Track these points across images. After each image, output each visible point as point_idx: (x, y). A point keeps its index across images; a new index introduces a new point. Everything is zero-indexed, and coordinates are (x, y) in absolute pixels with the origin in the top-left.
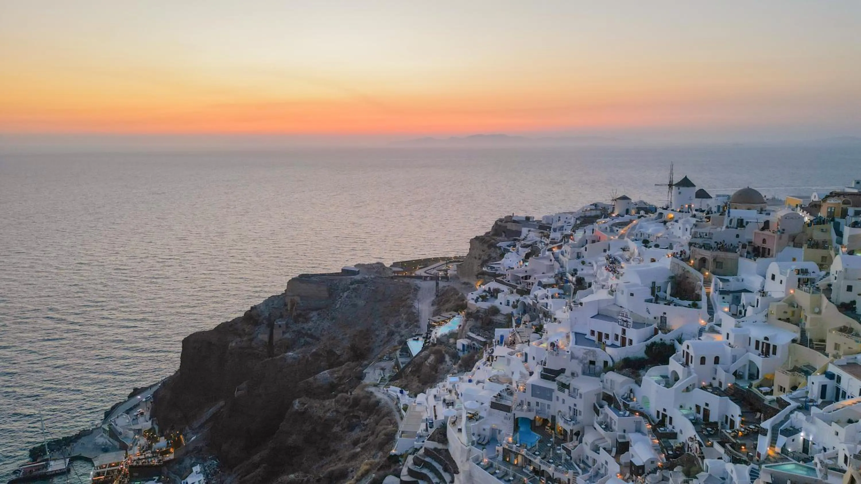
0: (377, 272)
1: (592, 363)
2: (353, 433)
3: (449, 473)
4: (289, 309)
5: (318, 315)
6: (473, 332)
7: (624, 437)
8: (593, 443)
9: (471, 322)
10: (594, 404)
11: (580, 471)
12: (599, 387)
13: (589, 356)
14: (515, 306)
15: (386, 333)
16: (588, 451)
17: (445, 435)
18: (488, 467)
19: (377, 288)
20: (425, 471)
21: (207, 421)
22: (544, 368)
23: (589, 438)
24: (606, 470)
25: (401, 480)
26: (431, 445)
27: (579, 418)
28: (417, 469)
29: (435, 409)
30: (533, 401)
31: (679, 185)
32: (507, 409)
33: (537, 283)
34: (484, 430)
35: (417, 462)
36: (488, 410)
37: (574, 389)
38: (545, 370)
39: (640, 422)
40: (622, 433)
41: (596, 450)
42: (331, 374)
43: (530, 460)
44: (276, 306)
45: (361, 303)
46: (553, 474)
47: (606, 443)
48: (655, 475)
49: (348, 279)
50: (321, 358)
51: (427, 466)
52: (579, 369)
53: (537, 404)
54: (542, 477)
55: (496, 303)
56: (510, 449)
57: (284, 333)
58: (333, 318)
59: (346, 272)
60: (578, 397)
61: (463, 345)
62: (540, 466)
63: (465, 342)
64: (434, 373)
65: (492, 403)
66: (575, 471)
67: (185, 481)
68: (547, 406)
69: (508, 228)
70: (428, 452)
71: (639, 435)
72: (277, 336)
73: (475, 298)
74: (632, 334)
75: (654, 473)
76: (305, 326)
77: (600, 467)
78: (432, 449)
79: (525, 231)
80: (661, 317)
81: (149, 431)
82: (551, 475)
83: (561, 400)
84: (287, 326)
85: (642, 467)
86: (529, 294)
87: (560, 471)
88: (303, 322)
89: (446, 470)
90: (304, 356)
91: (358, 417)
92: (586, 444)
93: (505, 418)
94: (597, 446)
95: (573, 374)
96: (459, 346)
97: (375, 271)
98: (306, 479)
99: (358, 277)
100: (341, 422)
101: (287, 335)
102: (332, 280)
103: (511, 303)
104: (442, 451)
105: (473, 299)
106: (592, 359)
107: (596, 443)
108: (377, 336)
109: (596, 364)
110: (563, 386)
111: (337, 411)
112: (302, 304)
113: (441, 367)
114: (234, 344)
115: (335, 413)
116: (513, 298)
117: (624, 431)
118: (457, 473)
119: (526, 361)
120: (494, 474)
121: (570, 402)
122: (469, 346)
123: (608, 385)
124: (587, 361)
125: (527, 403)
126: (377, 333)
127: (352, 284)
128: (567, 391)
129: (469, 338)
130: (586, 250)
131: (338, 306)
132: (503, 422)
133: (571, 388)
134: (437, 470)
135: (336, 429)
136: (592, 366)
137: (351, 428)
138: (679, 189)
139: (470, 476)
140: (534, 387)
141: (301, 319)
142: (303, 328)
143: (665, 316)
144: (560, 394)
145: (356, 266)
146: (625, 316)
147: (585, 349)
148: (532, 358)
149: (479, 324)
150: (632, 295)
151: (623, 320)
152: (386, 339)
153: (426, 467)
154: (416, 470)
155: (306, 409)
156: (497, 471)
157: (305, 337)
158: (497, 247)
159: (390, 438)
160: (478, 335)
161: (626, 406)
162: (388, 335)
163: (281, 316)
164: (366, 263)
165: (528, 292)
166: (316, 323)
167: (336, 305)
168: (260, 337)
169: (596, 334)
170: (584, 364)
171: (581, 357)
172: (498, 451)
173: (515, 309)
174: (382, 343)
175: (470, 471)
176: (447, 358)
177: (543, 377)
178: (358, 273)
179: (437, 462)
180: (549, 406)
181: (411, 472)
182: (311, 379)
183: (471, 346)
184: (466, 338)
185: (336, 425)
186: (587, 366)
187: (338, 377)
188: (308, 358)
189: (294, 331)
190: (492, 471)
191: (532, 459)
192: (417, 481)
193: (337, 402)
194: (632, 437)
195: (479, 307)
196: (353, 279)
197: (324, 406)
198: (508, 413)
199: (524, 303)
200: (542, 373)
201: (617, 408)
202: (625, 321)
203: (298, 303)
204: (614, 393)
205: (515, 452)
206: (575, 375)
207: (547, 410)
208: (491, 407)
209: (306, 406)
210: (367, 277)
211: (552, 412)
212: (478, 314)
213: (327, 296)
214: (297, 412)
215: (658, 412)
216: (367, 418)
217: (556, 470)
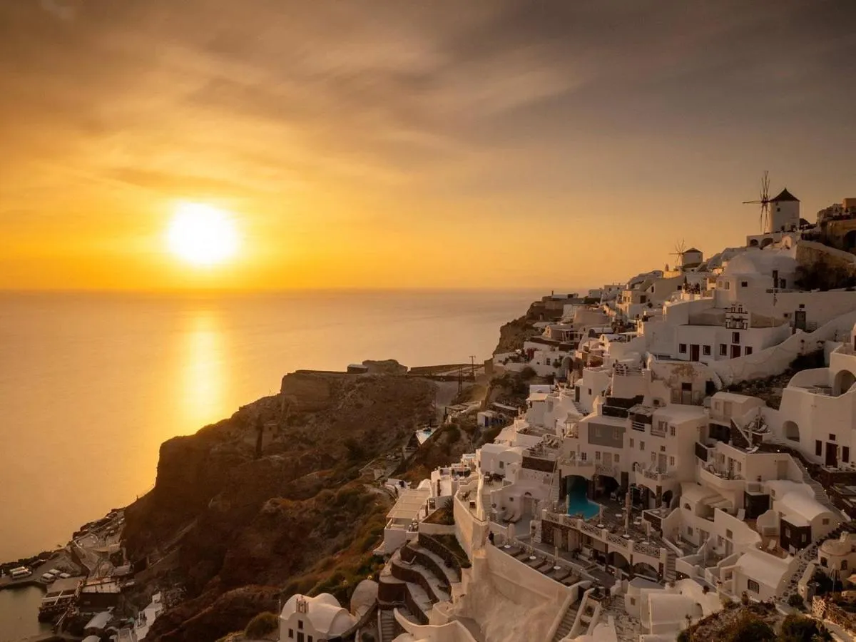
0: (387, 370)
1: (687, 387)
2: (336, 539)
3: (454, 568)
4: (282, 410)
5: (317, 416)
6: (500, 402)
7: (760, 489)
8: (701, 503)
9: (498, 390)
10: (696, 443)
11: (680, 552)
12: (703, 416)
13: (683, 375)
14: (557, 365)
15: (395, 435)
16: (692, 519)
17: (451, 515)
18: (519, 553)
19: (388, 387)
20: (417, 569)
21: (177, 544)
22: (608, 399)
23: (691, 497)
24: (729, 547)
25: (381, 585)
26: (430, 529)
27: (670, 469)
28: (406, 565)
29: (439, 485)
30: (591, 449)
31: (776, 200)
32: (548, 467)
33: (587, 334)
34: (512, 499)
35: (407, 554)
36: (517, 470)
37: (661, 424)
38: (610, 401)
39: (786, 462)
40: (756, 483)
41: (708, 513)
42: (320, 476)
43: (589, 538)
44: (269, 407)
45: (367, 403)
46: (632, 556)
47: (726, 502)
48: (836, 541)
49: (355, 376)
50: (314, 464)
51: (423, 560)
52: (666, 396)
53: (598, 454)
54: (610, 566)
55: (533, 364)
56: (554, 522)
57: (275, 436)
58: (333, 420)
59: (352, 369)
60: (668, 434)
61: (487, 418)
62: (606, 545)
63: (489, 414)
64: (445, 455)
65: (525, 459)
66: (671, 553)
67: (142, 612)
68: (613, 458)
69: (546, 308)
70: (424, 541)
71: (788, 484)
72: (267, 438)
73: (504, 360)
74: (751, 337)
75: (834, 538)
76: (301, 429)
77: (716, 545)
78: (429, 535)
79: (567, 308)
80: (797, 312)
81: (116, 554)
82: (628, 559)
83: (637, 444)
84: (279, 428)
85: (807, 530)
86: (577, 349)
87: (643, 550)
88: (298, 425)
89: (450, 564)
90: (293, 460)
91: (342, 519)
92: (688, 507)
93: (546, 481)
94: (708, 507)
95: (656, 402)
96: (481, 421)
97: (387, 368)
98: (259, 594)
99: (365, 375)
100: (320, 526)
101: (279, 440)
102: (334, 378)
103: (552, 361)
104: (444, 537)
105: (500, 362)
106: (686, 380)
107: (707, 502)
108: (384, 439)
109: (694, 387)
110: (641, 421)
111: (317, 511)
112: (297, 405)
113: (455, 447)
114: (216, 449)
115: (313, 514)
116: (555, 355)
117: (759, 480)
118: (468, 566)
119: (578, 399)
120: (527, 561)
121: (654, 443)
122: (494, 420)
123: (720, 412)
124: (678, 385)
125: (580, 454)
126: (384, 435)
127: (358, 382)
128: (647, 426)
129: (495, 408)
130: (653, 291)
131: (340, 407)
132: (541, 487)
133: (655, 423)
134: (436, 565)
135: (314, 534)
136: (687, 392)
137: (333, 532)
138: (777, 204)
139: (487, 570)
140: (592, 427)
141: (296, 422)
142: (298, 432)
143: (803, 310)
144: (637, 436)
145: (364, 363)
146: (737, 311)
147: (673, 364)
148: (587, 391)
149: (508, 391)
150: (744, 284)
151: (734, 319)
152: (395, 442)
153: (421, 563)
154: (403, 566)
155: (279, 510)
156: (533, 558)
157: (300, 442)
158: (533, 328)
159: (378, 536)
160: (508, 405)
161: (756, 440)
162: (398, 437)
163: (273, 418)
164: (377, 360)
165: (576, 346)
166: (313, 425)
167: (338, 406)
168: (247, 440)
169: (688, 349)
170: (673, 391)
171: (667, 378)
172: (534, 528)
173: (558, 369)
174: (390, 447)
175: (487, 560)
176: (464, 436)
177: (607, 411)
178: (366, 370)
179: (436, 553)
180: (617, 456)
181: (396, 571)
182: (295, 482)
183: (497, 420)
184: (490, 409)
185: (314, 530)
186: (677, 392)
187: (328, 479)
188: (297, 463)
189: (286, 436)
190: (525, 556)
191: (592, 535)
192: (405, 585)
193: (317, 500)
194: (773, 485)
195: (509, 371)
196: (359, 377)
197: (301, 507)
198: (549, 473)
199: (571, 360)
200: (605, 406)
201: (742, 445)
202: (738, 320)
203: (293, 403)
204: (732, 423)
205: (562, 526)
206: (660, 404)
207: (614, 464)
208: (523, 466)
209: (279, 506)
210: (376, 374)
211: (624, 466)
212: (507, 380)
213: (328, 395)
214: (266, 513)
215: (819, 444)
216: (355, 520)
217: (636, 548)
